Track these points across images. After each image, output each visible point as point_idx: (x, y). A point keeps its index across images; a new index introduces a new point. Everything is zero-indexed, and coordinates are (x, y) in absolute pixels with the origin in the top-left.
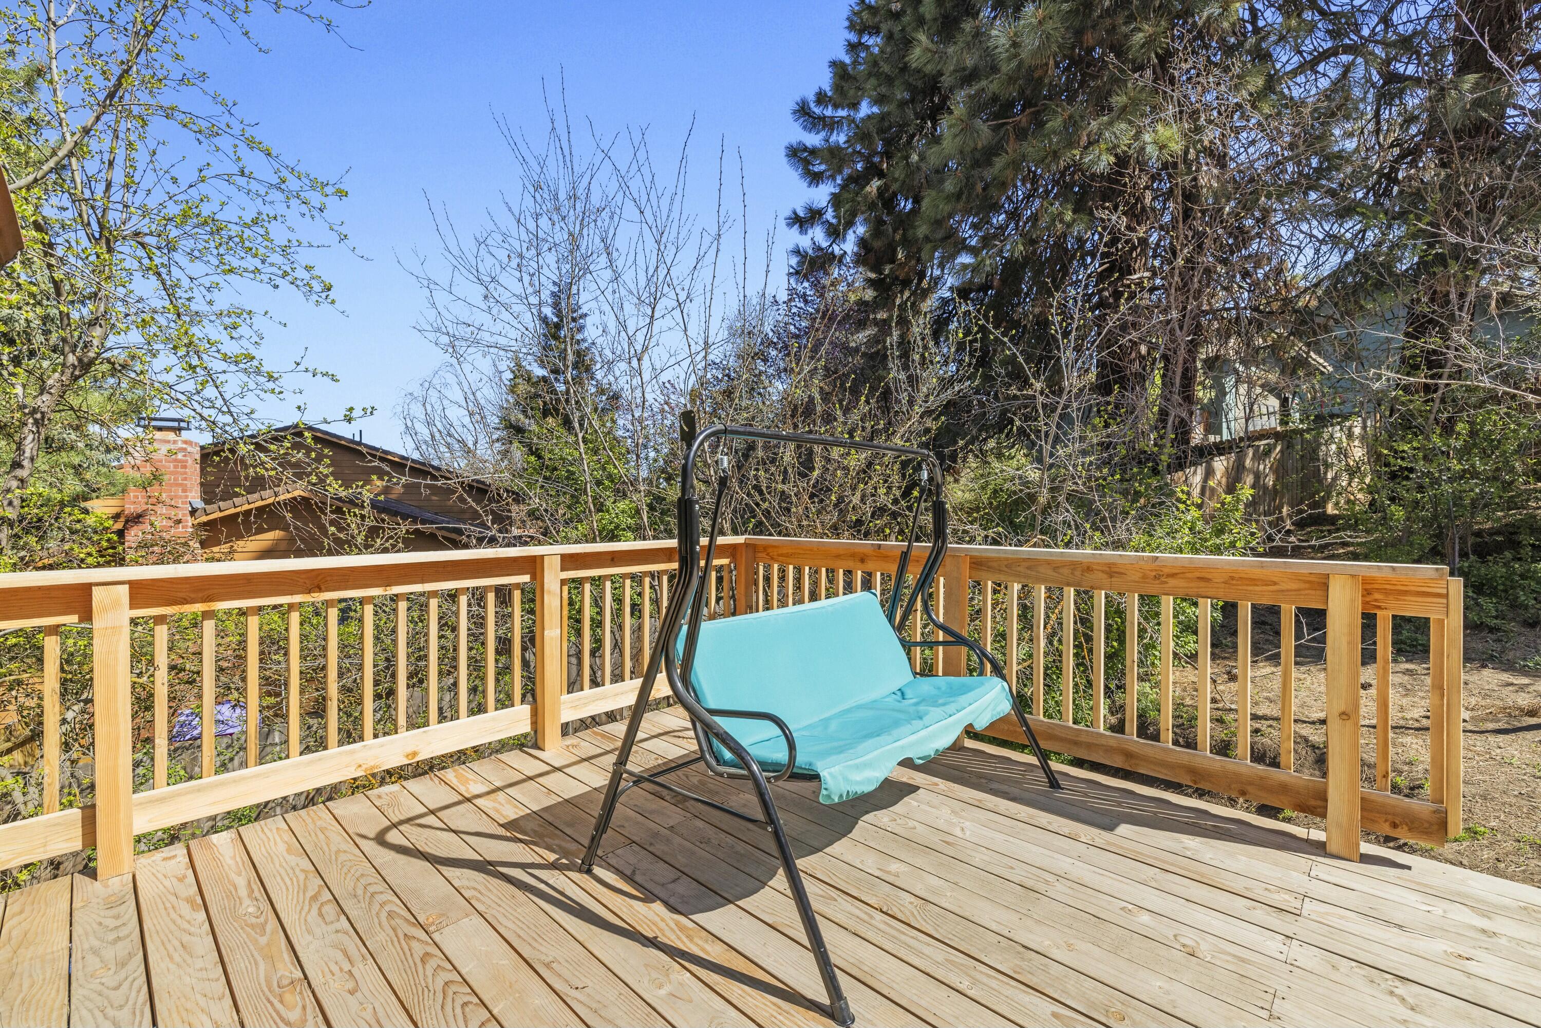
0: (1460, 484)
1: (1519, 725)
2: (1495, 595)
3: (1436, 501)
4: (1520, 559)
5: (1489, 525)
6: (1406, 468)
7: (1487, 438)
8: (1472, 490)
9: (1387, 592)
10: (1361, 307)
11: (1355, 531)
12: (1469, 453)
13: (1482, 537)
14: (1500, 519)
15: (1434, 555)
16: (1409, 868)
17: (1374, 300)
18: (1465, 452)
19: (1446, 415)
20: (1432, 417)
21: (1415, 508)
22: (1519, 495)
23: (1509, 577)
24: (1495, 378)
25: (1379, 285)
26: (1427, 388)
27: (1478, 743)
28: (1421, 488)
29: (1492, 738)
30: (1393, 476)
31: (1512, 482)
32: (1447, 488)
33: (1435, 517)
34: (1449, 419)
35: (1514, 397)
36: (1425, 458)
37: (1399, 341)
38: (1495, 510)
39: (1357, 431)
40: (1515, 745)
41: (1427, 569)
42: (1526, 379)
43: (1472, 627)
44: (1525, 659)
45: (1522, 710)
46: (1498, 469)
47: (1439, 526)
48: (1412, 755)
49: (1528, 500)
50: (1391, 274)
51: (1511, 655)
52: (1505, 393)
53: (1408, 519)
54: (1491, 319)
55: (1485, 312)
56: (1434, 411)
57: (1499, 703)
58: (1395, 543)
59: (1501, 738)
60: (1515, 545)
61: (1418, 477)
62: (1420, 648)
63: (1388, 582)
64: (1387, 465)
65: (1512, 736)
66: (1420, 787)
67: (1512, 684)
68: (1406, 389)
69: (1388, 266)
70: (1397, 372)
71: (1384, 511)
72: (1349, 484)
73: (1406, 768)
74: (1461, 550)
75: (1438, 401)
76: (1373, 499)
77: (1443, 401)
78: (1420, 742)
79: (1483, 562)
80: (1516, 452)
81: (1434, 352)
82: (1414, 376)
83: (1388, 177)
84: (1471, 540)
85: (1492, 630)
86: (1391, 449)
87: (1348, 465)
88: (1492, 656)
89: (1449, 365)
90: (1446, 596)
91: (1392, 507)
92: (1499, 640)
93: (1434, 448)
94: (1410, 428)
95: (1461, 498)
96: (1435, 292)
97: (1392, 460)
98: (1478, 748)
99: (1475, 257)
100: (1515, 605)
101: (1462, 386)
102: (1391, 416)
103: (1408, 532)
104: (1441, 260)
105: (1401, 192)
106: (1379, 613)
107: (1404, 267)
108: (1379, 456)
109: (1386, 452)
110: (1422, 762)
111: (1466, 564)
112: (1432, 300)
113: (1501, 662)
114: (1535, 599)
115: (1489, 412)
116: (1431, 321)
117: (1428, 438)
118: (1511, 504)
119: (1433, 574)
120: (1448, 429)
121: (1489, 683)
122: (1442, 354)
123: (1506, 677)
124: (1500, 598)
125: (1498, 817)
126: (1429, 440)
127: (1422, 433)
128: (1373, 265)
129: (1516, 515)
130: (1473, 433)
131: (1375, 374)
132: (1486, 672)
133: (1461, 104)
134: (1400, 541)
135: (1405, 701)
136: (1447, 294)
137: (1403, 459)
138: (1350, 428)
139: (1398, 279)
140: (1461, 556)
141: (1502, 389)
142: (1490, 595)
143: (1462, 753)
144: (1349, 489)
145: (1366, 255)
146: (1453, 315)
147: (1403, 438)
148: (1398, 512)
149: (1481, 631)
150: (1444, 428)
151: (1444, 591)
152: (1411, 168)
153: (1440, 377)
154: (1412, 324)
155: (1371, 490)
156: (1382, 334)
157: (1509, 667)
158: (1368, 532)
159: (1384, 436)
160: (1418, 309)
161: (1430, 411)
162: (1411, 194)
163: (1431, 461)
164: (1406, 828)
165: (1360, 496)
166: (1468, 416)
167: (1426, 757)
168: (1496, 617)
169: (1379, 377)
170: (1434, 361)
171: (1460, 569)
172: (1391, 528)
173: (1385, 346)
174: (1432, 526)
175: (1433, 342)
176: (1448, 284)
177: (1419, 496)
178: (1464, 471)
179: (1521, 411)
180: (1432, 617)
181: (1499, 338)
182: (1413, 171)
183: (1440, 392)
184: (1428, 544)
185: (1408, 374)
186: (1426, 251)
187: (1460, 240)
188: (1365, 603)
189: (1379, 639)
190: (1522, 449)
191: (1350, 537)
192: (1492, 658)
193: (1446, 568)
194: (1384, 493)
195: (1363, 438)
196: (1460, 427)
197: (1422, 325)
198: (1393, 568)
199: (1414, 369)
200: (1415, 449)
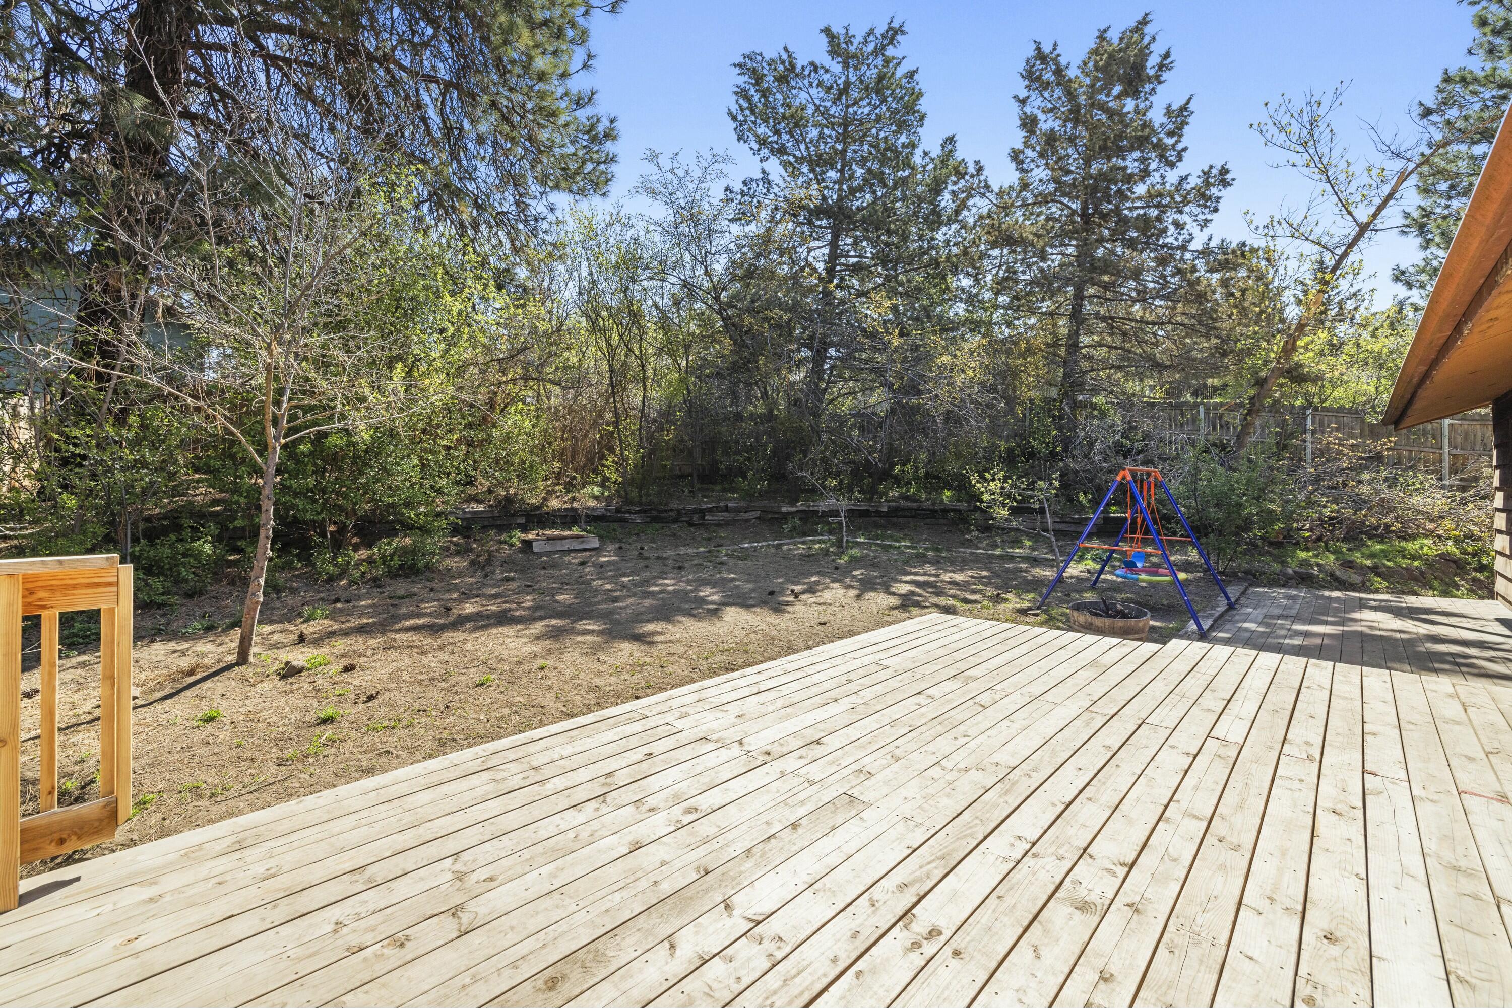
0: (132, 474)
1: (181, 686)
2: (163, 575)
3: (109, 490)
4: (182, 540)
5: (157, 511)
6: (79, 455)
7: (156, 430)
8: (142, 479)
9: (53, 589)
10: (27, 275)
11: (20, 521)
12: (140, 445)
13: (151, 522)
14: (166, 505)
15: (106, 543)
16: (78, 879)
17: (43, 272)
18: (135, 443)
19: (119, 406)
20: (105, 406)
21: (88, 496)
22: (181, 484)
23: (173, 558)
24: (162, 378)
25: (48, 258)
26: (99, 377)
27: (148, 715)
28: (94, 476)
29: (159, 707)
30: (65, 462)
31: (176, 473)
32: (120, 476)
33: (108, 505)
34: (122, 410)
35: (177, 398)
36: (98, 446)
37: (71, 322)
38: (162, 498)
39: (24, 411)
40: (179, 706)
41: (98, 559)
42: (187, 385)
43: (142, 606)
44: (186, 627)
45: (183, 672)
46: (164, 461)
47: (113, 514)
48: (83, 751)
49: (188, 489)
50: (63, 251)
51: (174, 626)
52: (170, 394)
53: (80, 507)
54: (158, 325)
55: (153, 318)
56: (108, 400)
57: (165, 672)
58: (63, 534)
59: (167, 702)
60: (178, 528)
61: (91, 465)
62: (93, 637)
63: (54, 577)
64: (57, 450)
65: (176, 698)
66: (92, 782)
67: (175, 652)
68: (78, 373)
69: (59, 241)
70: (70, 355)
71: (55, 499)
72: (13, 470)
73: (77, 768)
74: (133, 535)
75: (111, 392)
76: (43, 487)
77: (115, 392)
78: (93, 734)
79: (152, 545)
80: (178, 447)
81: (107, 343)
82: (87, 362)
83: (59, 147)
84: (142, 526)
85: (160, 606)
86: (62, 434)
87: (11, 447)
88: (160, 630)
89: (122, 358)
90: (117, 584)
91: (64, 496)
92: (165, 614)
93: (107, 437)
94: (83, 414)
95: (132, 486)
96: (107, 284)
97: (63, 446)
98: (147, 720)
99: (144, 263)
100: (178, 581)
101: (133, 380)
102: (62, 399)
103: (82, 521)
104: (113, 254)
105: (72, 171)
106: (44, 614)
107: (76, 249)
108: (50, 441)
109: (56, 436)
110: (94, 755)
111: (137, 549)
112: (105, 291)
113: (167, 634)
114: (193, 573)
115: (156, 409)
116: (104, 311)
117: (101, 426)
118: (175, 492)
119: (105, 564)
120: (121, 419)
121: (157, 655)
122: (115, 346)
123: (172, 646)
124: (166, 576)
125: (164, 779)
126: (103, 430)
127: (95, 421)
128: (41, 234)
129: (180, 501)
130: (144, 427)
131: (41, 350)
132: (156, 646)
133: (132, 117)
134: (73, 531)
135: (76, 697)
136: (119, 291)
137: (75, 445)
138: (14, 408)
139: (70, 260)
140: (133, 541)
141: (167, 389)
142: (158, 575)
143: (132, 730)
144: (13, 475)
145: (33, 221)
146: (125, 311)
147: (76, 424)
148: (70, 501)
149: (150, 609)
150: (116, 417)
151: (115, 579)
152: (83, 152)
153: (113, 369)
154: (85, 309)
155: (39, 476)
156: (51, 310)
157: (175, 636)
158: (36, 522)
159: (53, 420)
160: (91, 296)
161: (104, 401)
162: (83, 178)
163: (105, 449)
164: (74, 838)
165: (26, 482)
166: (139, 410)
167: (97, 748)
168: (163, 594)
169: (47, 355)
170: (107, 352)
171: (132, 554)
172: (62, 517)
173: (55, 325)
174: (105, 513)
175: (105, 332)
176: (120, 280)
177: (92, 484)
178: (135, 461)
179: (182, 412)
180: (103, 607)
181: (164, 343)
182: (85, 156)
183: (113, 382)
184: (102, 531)
185: (81, 359)
186: (98, 240)
187: (131, 241)
188: (26, 605)
189: (44, 641)
190: (182, 444)
191: (12, 529)
192: (159, 632)
193: (116, 556)
194: (54, 480)
195: (31, 419)
196: (131, 419)
197: (95, 313)
198: (60, 562)
199: (87, 355)
200: (88, 436)
